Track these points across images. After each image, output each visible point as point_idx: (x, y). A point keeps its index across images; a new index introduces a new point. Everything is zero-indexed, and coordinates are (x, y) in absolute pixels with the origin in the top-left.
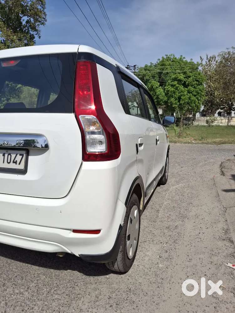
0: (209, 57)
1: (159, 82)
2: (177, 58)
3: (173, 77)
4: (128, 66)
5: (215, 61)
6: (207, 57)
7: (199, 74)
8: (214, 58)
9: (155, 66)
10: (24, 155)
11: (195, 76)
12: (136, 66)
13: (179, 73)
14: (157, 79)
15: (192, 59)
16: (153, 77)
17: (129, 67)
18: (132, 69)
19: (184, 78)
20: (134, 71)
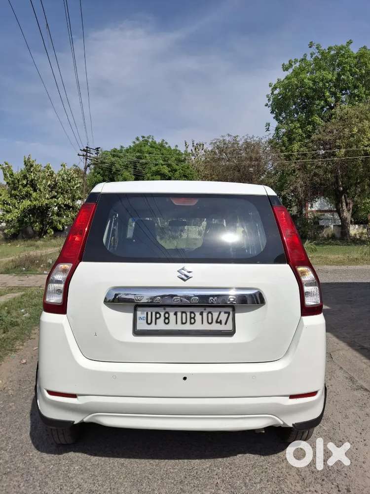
0: (195, 145)
1: (134, 175)
2: (157, 143)
3: (154, 169)
4: (87, 147)
5: (202, 150)
6: (193, 143)
7: (188, 168)
8: (202, 146)
9: (127, 151)
10: (231, 313)
11: (182, 170)
12: (99, 149)
13: (162, 165)
14: (132, 170)
15: (177, 146)
16: (126, 167)
17: (88, 149)
18: (94, 153)
19: (169, 171)
20: (96, 155)
